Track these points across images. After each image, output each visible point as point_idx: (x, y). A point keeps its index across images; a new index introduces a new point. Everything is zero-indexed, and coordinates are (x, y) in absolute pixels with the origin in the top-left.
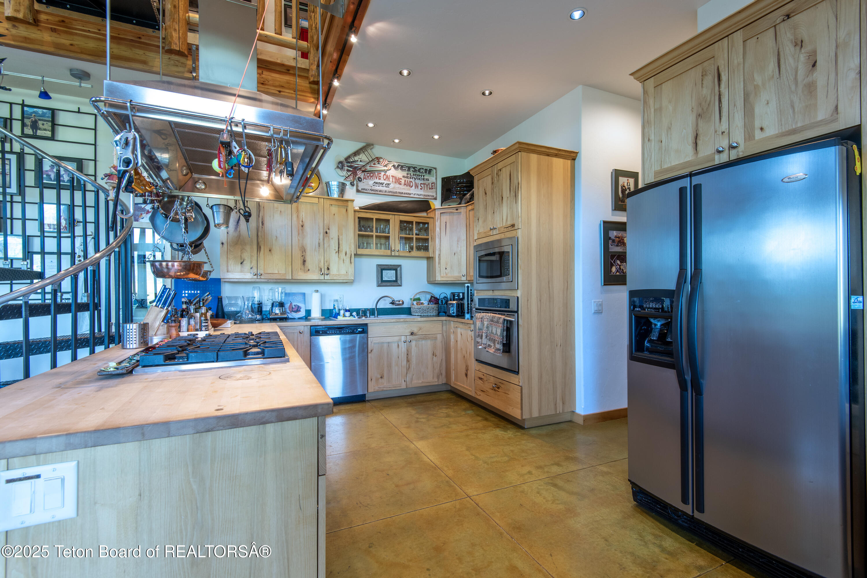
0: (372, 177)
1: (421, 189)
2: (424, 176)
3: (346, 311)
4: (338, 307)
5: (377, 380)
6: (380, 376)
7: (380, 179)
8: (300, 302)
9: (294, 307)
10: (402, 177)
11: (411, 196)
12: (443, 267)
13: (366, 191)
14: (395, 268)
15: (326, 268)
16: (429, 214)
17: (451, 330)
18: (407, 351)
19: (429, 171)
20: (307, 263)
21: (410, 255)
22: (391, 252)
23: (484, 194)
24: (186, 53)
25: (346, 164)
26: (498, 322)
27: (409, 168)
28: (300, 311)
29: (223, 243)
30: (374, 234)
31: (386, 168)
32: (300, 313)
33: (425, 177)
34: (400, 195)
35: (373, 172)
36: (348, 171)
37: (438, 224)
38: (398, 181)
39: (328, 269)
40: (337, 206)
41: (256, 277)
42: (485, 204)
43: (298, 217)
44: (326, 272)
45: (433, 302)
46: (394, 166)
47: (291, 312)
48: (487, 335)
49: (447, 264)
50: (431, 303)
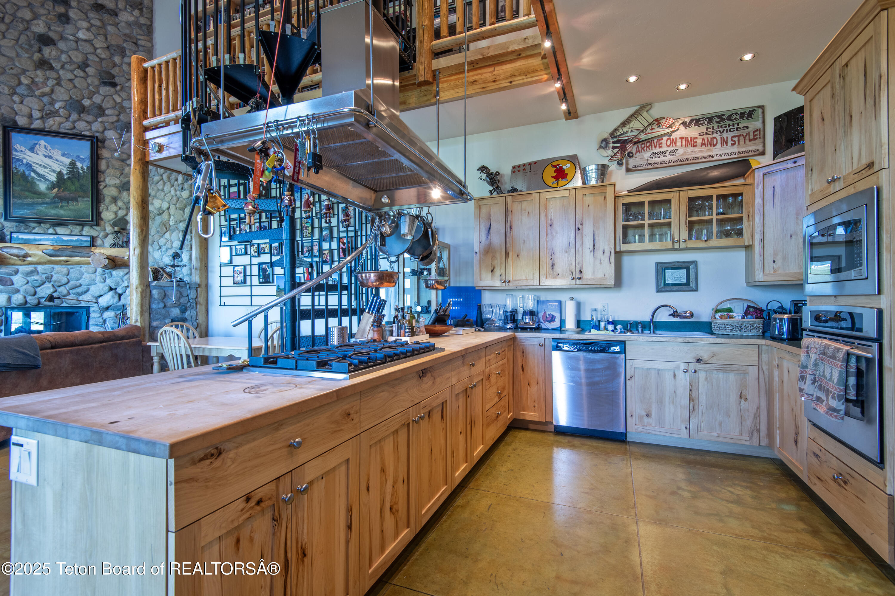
0: (649, 147)
1: (732, 145)
2: (738, 124)
3: (609, 323)
4: (597, 318)
5: (641, 417)
6: (645, 414)
7: (660, 147)
8: (554, 311)
9: (548, 316)
10: (697, 136)
11: (714, 158)
12: (769, 259)
13: (640, 168)
14: (685, 266)
15: (578, 270)
16: (747, 180)
17: (774, 363)
18: (690, 384)
19: (749, 114)
20: (556, 267)
21: (706, 246)
22: (673, 244)
23: (820, 120)
24: (431, 80)
25: (611, 140)
26: (834, 357)
27: (710, 120)
28: (554, 321)
29: (476, 253)
30: (646, 222)
31: (670, 130)
32: (555, 323)
33: (741, 125)
34: (694, 161)
35: (650, 140)
36: (614, 148)
37: (758, 192)
38: (690, 142)
39: (581, 272)
40: (592, 195)
41: (504, 284)
42: (822, 138)
43: (546, 215)
44: (578, 275)
45: (751, 315)
46: (684, 124)
47: (545, 321)
48: (815, 378)
49: (775, 254)
50: (749, 316)
